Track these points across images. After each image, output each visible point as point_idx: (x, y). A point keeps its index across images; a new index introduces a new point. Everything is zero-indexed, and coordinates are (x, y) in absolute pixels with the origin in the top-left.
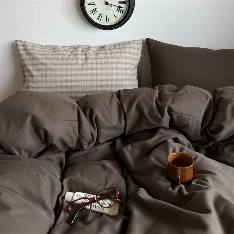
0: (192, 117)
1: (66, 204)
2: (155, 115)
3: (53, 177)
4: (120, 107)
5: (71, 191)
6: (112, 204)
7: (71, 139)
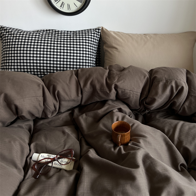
0: (133, 92)
1: (33, 163)
2: (105, 90)
3: (22, 142)
4: (78, 83)
5: (37, 152)
6: (69, 162)
7: (37, 111)
